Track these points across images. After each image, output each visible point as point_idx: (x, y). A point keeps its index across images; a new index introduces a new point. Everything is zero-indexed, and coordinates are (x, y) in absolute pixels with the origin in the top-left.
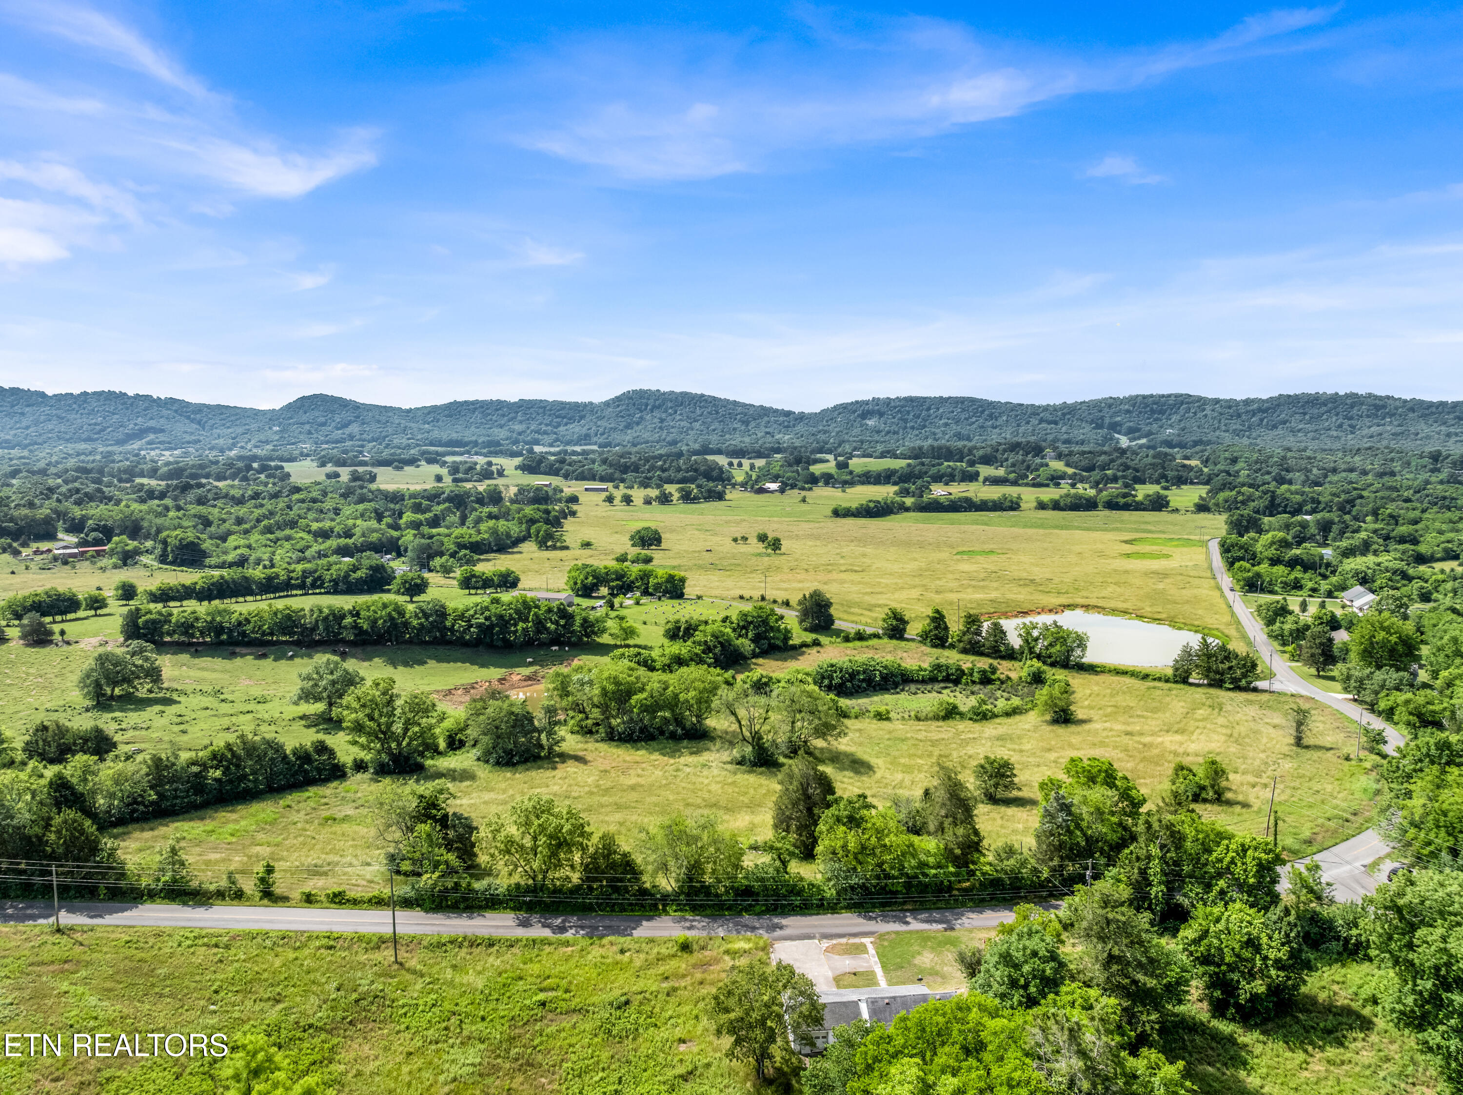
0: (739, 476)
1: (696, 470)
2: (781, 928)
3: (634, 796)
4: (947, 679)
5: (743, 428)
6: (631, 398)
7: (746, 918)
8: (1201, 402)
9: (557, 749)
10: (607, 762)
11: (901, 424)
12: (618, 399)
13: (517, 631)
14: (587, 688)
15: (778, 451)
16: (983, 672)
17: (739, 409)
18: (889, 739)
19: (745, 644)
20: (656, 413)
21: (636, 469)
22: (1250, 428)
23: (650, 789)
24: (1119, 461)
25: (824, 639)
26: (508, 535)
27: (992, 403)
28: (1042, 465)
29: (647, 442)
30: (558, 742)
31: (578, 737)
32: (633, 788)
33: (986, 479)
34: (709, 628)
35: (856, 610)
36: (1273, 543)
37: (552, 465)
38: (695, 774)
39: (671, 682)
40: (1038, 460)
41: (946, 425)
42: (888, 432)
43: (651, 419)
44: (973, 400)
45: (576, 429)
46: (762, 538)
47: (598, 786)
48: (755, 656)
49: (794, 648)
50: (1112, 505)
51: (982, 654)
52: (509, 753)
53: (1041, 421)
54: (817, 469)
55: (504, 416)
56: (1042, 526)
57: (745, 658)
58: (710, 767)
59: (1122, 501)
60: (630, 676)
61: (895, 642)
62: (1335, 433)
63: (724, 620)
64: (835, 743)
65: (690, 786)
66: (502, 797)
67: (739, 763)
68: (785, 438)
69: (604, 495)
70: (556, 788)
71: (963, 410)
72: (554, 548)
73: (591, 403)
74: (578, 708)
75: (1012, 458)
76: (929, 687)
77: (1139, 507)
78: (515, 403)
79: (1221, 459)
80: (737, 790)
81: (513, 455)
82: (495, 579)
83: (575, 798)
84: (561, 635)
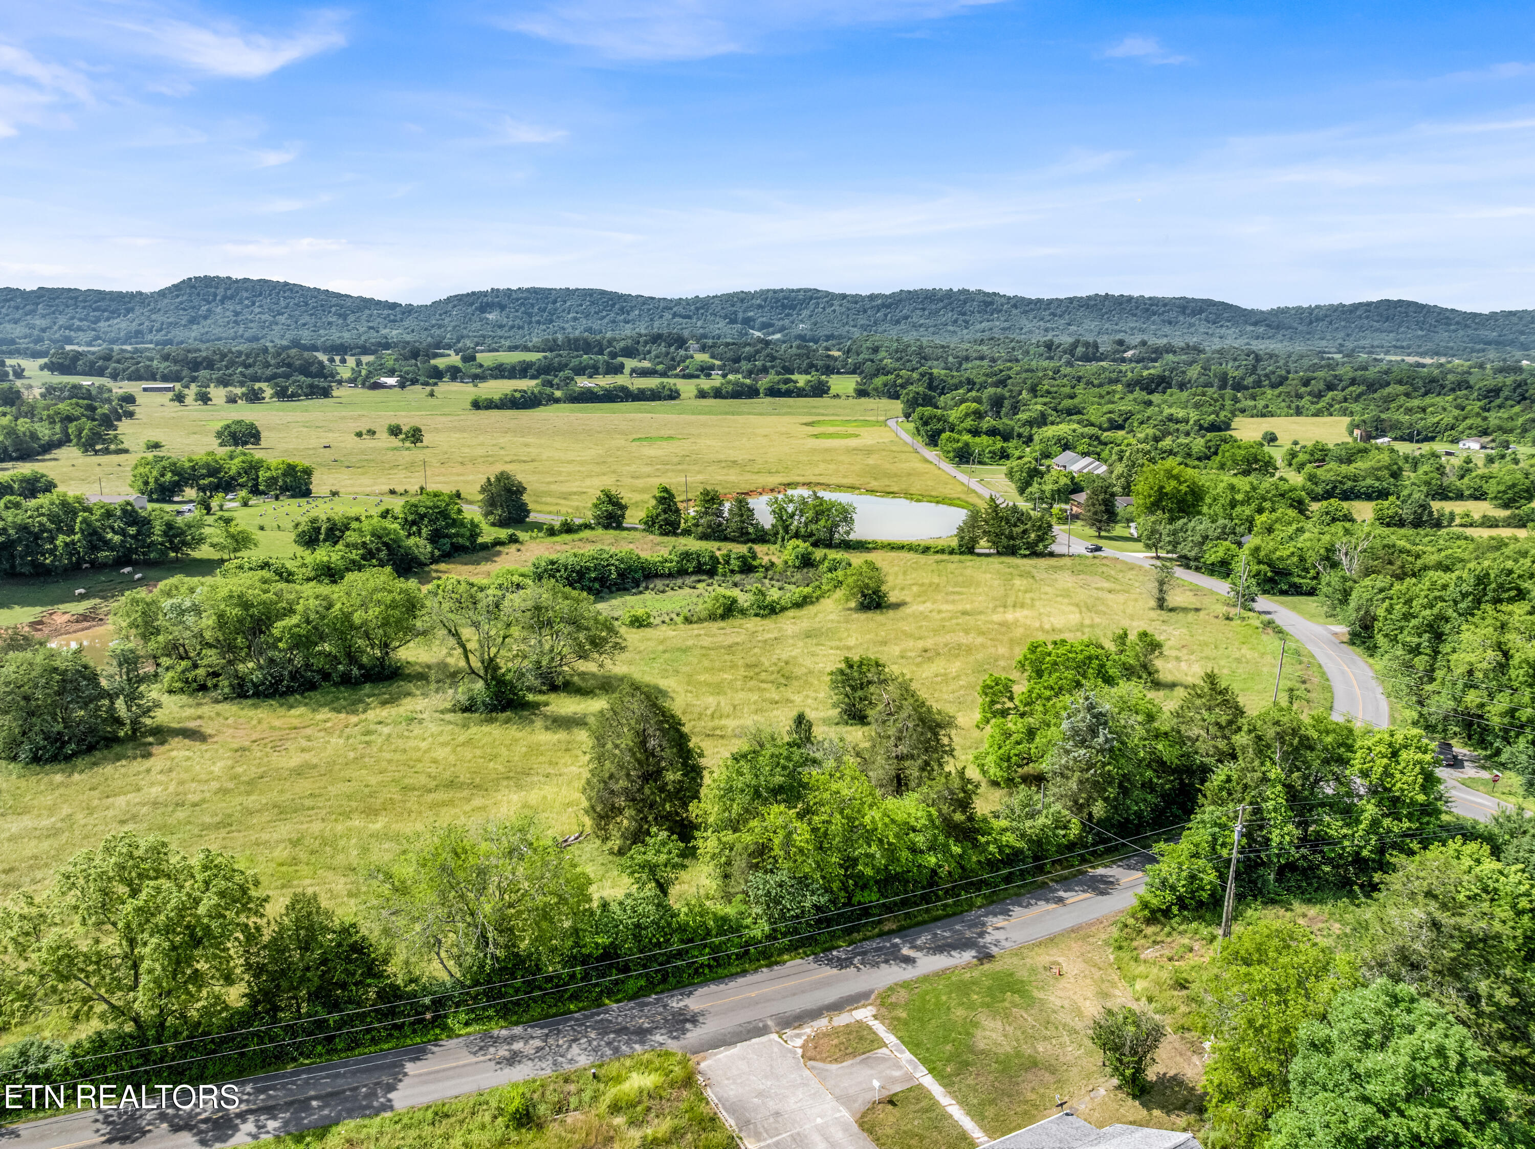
0: (345, 373)
1: (289, 365)
2: (694, 1020)
3: (304, 786)
4: (699, 570)
5: (340, 321)
6: (194, 287)
7: (615, 1010)
8: (830, 298)
9: (148, 721)
10: (241, 733)
11: (526, 318)
12: (176, 287)
13: (56, 547)
14: (190, 619)
15: (387, 346)
16: (742, 558)
17: (334, 301)
18: (665, 652)
19: (419, 545)
20: (229, 305)
21: (210, 365)
22: (875, 323)
23: (329, 771)
24: (764, 353)
25: (522, 535)
26: (34, 436)
27: (622, 296)
28: (687, 357)
29: (219, 339)
30: (149, 710)
31: (184, 699)
32: (299, 772)
33: (633, 371)
34: (366, 526)
35: (549, 500)
36: (967, 415)
37: (93, 364)
38: (400, 736)
39: (335, 596)
40: (682, 352)
41: (575, 319)
42: (512, 327)
43: (222, 313)
44: (603, 293)
45: (122, 325)
46: (395, 431)
47: (235, 777)
48: (435, 561)
49: (485, 547)
50: (773, 392)
51: (726, 539)
52: (57, 740)
53: (675, 315)
54: (440, 363)
55: (17, 308)
56: (709, 413)
57: (422, 565)
58: (421, 721)
59: (784, 387)
60: (266, 592)
61: (612, 532)
62: (950, 328)
63: (385, 515)
64: (608, 662)
65: (397, 756)
66: (46, 822)
67: (466, 710)
68: (394, 334)
69: (170, 395)
70: (155, 791)
71: (593, 303)
72: (107, 451)
73: (140, 293)
74: (175, 649)
75: (655, 350)
76: (679, 582)
77: (800, 393)
78: (32, 292)
79: (863, 349)
80: (478, 752)
81: (35, 355)
82: (16, 486)
83: (195, 805)
84: (130, 550)
